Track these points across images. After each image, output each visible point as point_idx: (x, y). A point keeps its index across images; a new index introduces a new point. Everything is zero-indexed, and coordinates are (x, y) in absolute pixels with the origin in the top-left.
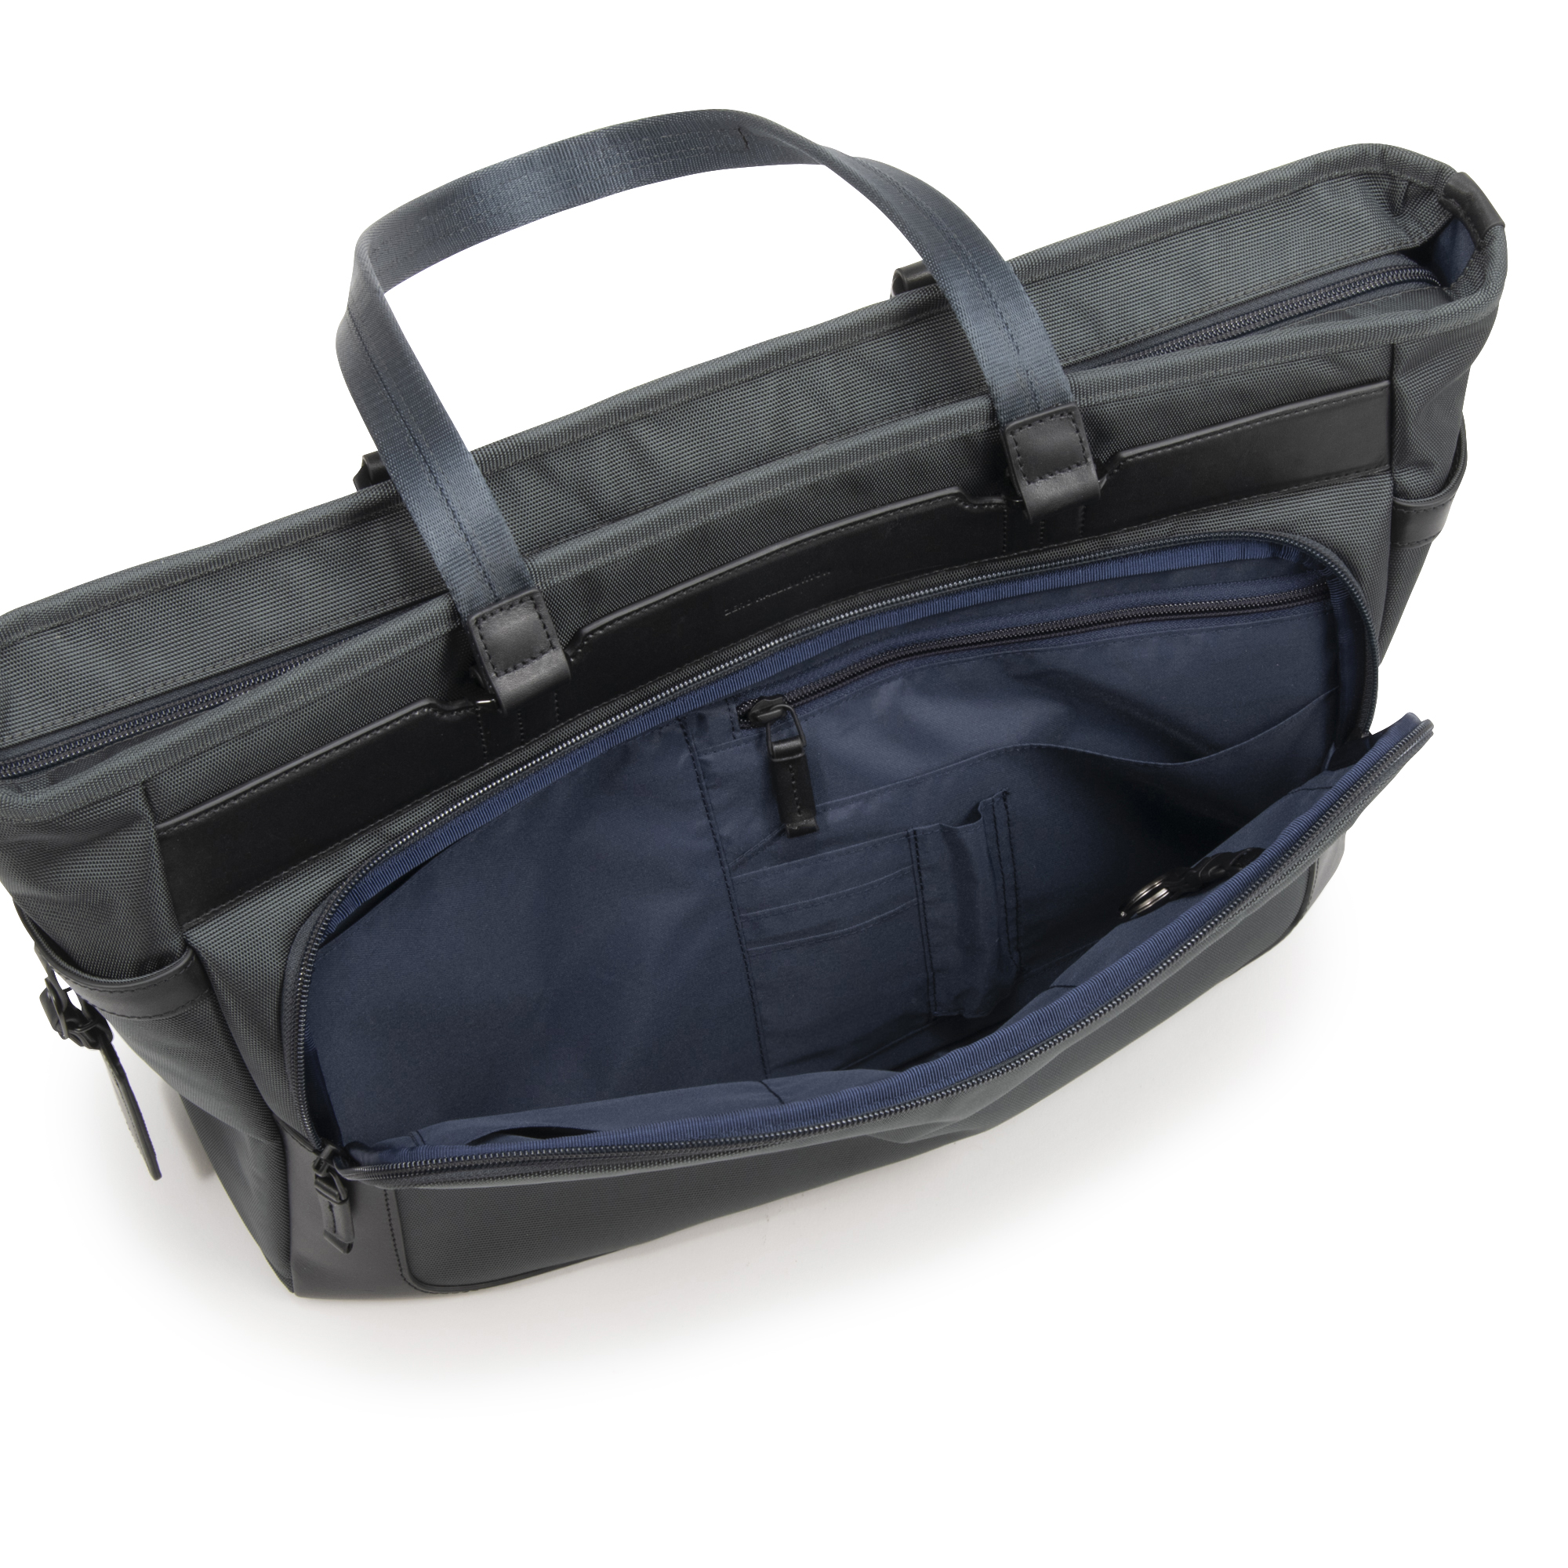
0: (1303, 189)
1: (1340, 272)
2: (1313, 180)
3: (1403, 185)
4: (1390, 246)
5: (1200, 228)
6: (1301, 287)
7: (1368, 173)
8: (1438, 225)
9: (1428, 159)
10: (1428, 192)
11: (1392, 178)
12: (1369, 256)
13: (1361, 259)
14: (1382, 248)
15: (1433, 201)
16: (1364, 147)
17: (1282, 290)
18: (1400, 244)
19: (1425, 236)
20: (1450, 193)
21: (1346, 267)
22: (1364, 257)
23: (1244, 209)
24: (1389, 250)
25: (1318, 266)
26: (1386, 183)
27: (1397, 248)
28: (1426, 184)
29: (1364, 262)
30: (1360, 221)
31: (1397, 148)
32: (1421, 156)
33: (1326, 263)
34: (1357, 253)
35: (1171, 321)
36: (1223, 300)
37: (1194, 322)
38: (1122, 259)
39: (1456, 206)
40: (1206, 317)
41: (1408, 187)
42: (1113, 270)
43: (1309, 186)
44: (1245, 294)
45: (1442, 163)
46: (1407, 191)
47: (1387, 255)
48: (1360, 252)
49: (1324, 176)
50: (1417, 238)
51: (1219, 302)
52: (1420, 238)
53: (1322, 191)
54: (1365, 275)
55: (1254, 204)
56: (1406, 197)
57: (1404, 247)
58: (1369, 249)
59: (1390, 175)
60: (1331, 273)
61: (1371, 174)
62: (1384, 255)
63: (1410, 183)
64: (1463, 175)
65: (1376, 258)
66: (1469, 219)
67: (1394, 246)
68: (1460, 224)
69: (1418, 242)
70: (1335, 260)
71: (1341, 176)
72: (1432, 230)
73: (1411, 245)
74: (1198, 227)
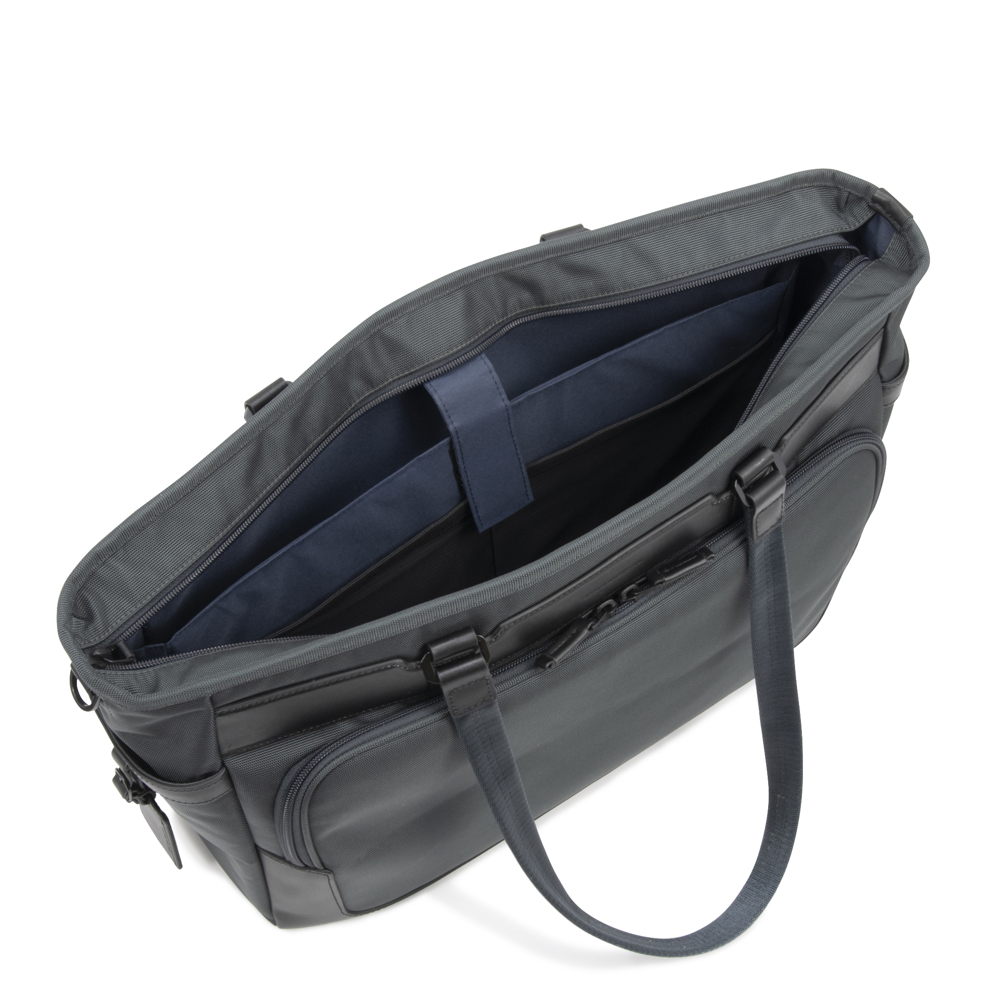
0: (785, 193)
1: (803, 244)
2: (791, 188)
3: (845, 195)
4: (835, 229)
5: (722, 213)
6: (780, 252)
7: (824, 186)
8: (866, 219)
9: (861, 180)
10: (860, 199)
11: (839, 190)
12: (822, 235)
13: (817, 236)
14: (830, 230)
15: (864, 204)
16: (823, 171)
17: (768, 253)
18: (842, 229)
19: (858, 225)
20: (875, 200)
21: (808, 241)
22: (819, 236)
23: (748, 203)
24: (834, 232)
25: (791, 240)
26: (835, 192)
27: (839, 231)
28: (860, 195)
29: (819, 238)
30: (818, 214)
31: (842, 173)
32: (857, 178)
33: (796, 238)
34: (815, 233)
35: (700, 269)
36: (732, 257)
37: (713, 269)
38: (674, 229)
39: (879, 208)
40: (721, 267)
41: (848, 195)
42: (668, 236)
43: (788, 192)
44: (745, 254)
45: (869, 183)
46: (848, 198)
47: (833, 235)
48: (817, 232)
49: (798, 186)
50: (852, 226)
51: (729, 259)
52: (855, 226)
53: (796, 196)
54: (817, 248)
55: (755, 200)
56: (846, 202)
57: (844, 230)
58: (822, 231)
59: (838, 188)
60: (797, 244)
61: (827, 187)
62: (831, 235)
63: (850, 193)
64: (882, 190)
65: (826, 236)
66: (890, 215)
67: (838, 230)
68: (882, 218)
69: (853, 228)
70: (801, 236)
71: (808, 187)
72: (862, 222)
73: (849, 230)
74: (720, 213)
